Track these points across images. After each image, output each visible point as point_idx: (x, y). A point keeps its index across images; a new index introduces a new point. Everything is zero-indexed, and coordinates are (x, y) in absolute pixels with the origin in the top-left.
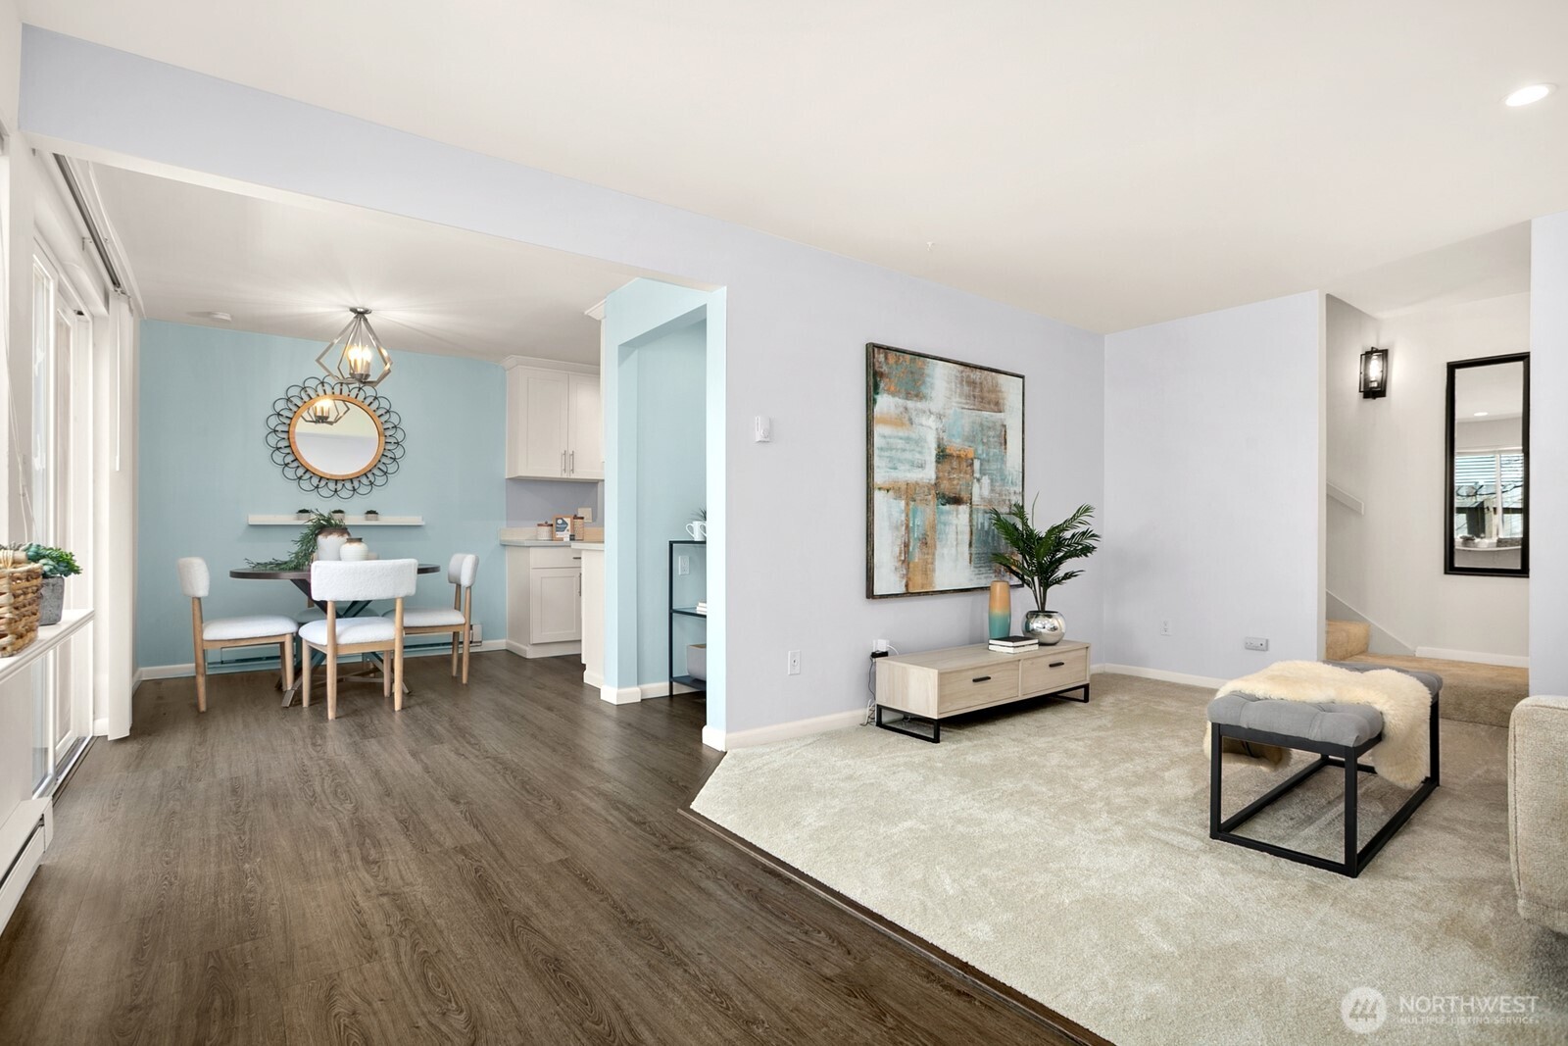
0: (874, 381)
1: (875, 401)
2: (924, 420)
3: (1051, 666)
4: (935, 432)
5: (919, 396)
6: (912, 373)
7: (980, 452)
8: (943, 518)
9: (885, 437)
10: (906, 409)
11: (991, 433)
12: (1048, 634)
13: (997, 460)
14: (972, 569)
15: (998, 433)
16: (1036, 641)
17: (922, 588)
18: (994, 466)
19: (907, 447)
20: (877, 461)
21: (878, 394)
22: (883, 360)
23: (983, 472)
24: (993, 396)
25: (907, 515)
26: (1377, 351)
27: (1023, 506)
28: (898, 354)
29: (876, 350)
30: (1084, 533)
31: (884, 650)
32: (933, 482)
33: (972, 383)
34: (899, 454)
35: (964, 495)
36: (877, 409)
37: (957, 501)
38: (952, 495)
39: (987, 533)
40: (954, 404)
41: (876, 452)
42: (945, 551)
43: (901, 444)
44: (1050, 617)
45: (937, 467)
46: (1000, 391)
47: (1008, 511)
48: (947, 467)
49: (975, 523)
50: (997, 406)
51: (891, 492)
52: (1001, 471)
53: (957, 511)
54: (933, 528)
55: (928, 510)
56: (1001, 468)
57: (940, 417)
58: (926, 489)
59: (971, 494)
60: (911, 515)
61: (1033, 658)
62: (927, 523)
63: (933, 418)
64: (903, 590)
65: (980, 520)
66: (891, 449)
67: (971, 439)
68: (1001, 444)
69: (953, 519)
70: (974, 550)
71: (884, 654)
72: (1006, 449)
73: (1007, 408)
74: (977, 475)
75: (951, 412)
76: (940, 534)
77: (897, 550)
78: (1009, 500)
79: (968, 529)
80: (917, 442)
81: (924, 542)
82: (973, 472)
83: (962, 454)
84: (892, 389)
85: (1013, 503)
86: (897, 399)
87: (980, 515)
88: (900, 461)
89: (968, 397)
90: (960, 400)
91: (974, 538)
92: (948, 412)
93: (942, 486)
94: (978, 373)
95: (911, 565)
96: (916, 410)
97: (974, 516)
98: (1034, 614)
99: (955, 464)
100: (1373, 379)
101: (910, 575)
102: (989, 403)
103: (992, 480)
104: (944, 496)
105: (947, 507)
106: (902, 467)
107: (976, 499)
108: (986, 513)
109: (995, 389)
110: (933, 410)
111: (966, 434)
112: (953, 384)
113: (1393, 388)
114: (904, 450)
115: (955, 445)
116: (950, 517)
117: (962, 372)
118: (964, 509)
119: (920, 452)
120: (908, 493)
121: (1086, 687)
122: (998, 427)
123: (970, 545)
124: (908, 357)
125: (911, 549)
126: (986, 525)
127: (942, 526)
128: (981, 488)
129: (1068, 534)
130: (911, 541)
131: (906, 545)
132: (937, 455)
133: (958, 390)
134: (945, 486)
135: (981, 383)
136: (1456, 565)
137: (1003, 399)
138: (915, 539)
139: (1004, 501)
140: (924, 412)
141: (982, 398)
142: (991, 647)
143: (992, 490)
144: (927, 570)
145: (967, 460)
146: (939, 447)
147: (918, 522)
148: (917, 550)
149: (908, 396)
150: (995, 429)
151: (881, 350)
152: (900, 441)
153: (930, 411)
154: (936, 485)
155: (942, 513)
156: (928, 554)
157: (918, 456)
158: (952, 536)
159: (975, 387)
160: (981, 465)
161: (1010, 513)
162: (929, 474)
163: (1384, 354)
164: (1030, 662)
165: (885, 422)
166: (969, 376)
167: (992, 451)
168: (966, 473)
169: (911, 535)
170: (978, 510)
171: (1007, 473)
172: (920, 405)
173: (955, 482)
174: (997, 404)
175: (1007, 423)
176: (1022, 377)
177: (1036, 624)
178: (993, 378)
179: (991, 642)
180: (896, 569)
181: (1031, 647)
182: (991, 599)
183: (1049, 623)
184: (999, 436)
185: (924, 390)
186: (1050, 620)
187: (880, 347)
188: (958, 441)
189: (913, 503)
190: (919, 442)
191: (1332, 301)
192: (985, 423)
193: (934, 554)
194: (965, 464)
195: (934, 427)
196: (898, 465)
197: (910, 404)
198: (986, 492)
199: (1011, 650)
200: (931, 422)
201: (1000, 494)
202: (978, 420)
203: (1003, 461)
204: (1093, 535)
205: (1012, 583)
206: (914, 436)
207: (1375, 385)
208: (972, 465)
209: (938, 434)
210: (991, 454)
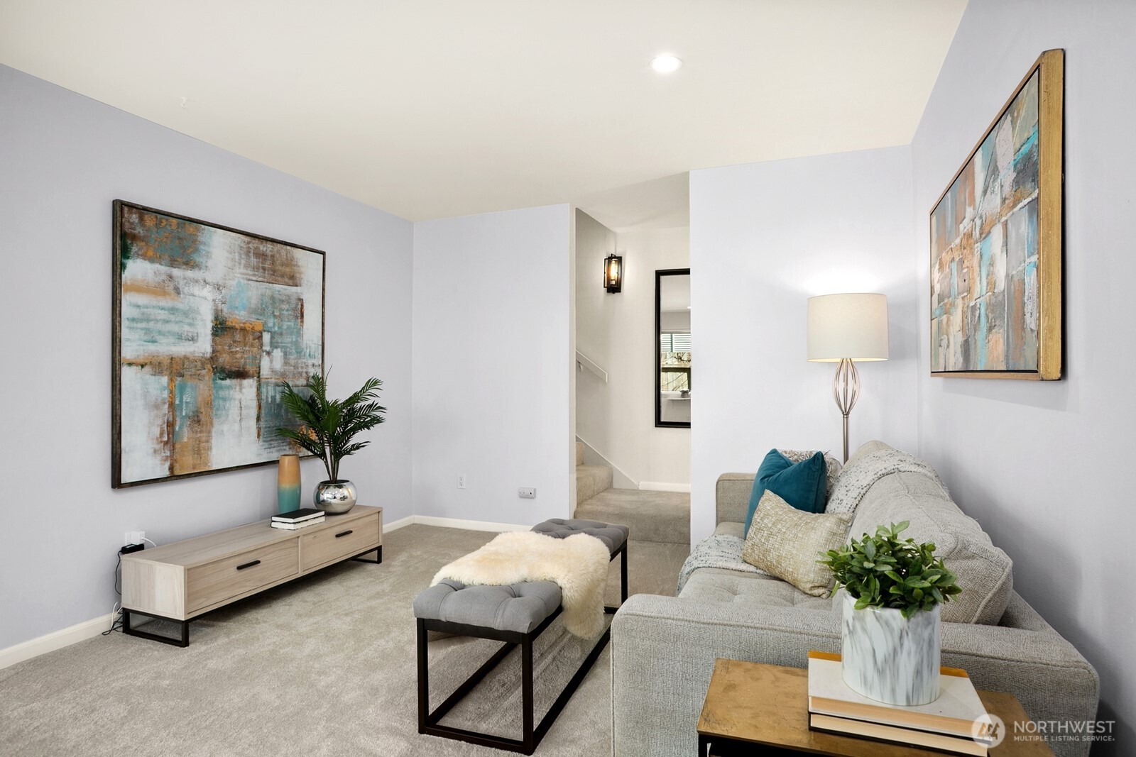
0: (123, 245)
1: (123, 267)
2: (196, 290)
3: (338, 536)
4: (211, 303)
5: (190, 264)
6: (180, 238)
7: (270, 324)
8: (222, 393)
9: (138, 306)
10: (171, 277)
11: (285, 306)
12: (338, 504)
13: (291, 334)
14: (261, 443)
15: (294, 306)
16: (323, 513)
17: (194, 468)
18: (288, 339)
19: (172, 318)
20: (125, 333)
21: (128, 258)
22: (137, 221)
23: (274, 345)
24: (288, 270)
25: (171, 392)
26: (615, 257)
27: (322, 378)
28: (159, 216)
29: (126, 209)
30: (370, 406)
31: (138, 543)
32: (208, 356)
33: (261, 256)
34: (159, 326)
35: (250, 369)
36: (127, 276)
37: (241, 374)
38: (234, 369)
39: (279, 406)
40: (239, 275)
41: (125, 323)
42: (225, 427)
43: (163, 315)
44: (340, 487)
45: (213, 341)
46: (296, 265)
47: (305, 383)
48: (228, 340)
49: (264, 397)
50: (293, 280)
51: (147, 369)
52: (297, 344)
53: (241, 385)
54: (209, 404)
55: (201, 385)
56: (297, 341)
57: (218, 287)
58: (199, 364)
59: (259, 367)
60: (177, 392)
61: (315, 532)
62: (200, 399)
63: (208, 288)
64: (166, 473)
65: (271, 393)
66: (148, 320)
67: (260, 311)
68: (297, 317)
69: (236, 394)
70: (262, 424)
71: (140, 548)
72: (302, 322)
73: (304, 282)
74: (267, 348)
75: (234, 283)
76: (218, 410)
77: (157, 431)
78: (306, 373)
79: (255, 403)
80: (186, 314)
81: (196, 419)
82: (261, 345)
83: (248, 326)
84: (150, 253)
85: (311, 375)
86: (157, 266)
87: (271, 389)
88: (160, 333)
89: (255, 268)
90: (245, 271)
91: (263, 412)
92: (229, 283)
93: (221, 360)
94: (269, 246)
95: (178, 446)
96: (184, 278)
97: (264, 390)
98: (325, 485)
99: (238, 337)
100: (613, 278)
101: (177, 456)
102: (282, 276)
103: (285, 354)
104: (223, 370)
105: (228, 382)
106: (163, 340)
107: (265, 372)
108: (278, 386)
109: (290, 262)
110: (209, 279)
111: (253, 306)
112: (237, 255)
113: (625, 286)
114: (167, 322)
115: (239, 316)
116: (232, 392)
117: (249, 243)
118: (249, 385)
119: (190, 325)
120: (175, 369)
121: (379, 549)
122: (294, 301)
123: (258, 419)
124: (174, 221)
125: (177, 428)
126: (278, 397)
127: (221, 402)
128: (271, 361)
129: (358, 406)
130: (178, 419)
131: (171, 425)
132: (213, 328)
133: (243, 262)
134: (224, 359)
135: (273, 256)
136: (662, 420)
137: (300, 273)
138: (183, 418)
139: (301, 374)
140: (197, 281)
141: (274, 271)
142: (274, 525)
143: (286, 363)
144: (200, 449)
145: (253, 333)
146: (216, 318)
147: (187, 398)
148: (185, 429)
149: (173, 263)
150: (289, 303)
151: (134, 210)
152: (162, 312)
153: (205, 281)
154: (213, 359)
155: (221, 388)
156: (201, 432)
157: (186, 328)
158: (234, 411)
159: (265, 259)
160: (272, 338)
161: (308, 385)
162: (204, 346)
163: (619, 260)
164: (312, 536)
165: (138, 289)
166: (257, 248)
167: (285, 325)
168: (252, 346)
169: (178, 413)
170: (267, 384)
171: (304, 346)
172: (190, 274)
173: (238, 356)
174: (292, 277)
175: (303, 297)
176: (323, 253)
177: (327, 495)
178: (287, 252)
179: (274, 519)
180: (155, 451)
181: (318, 520)
182: (280, 474)
183: (340, 493)
184: (294, 310)
185: (197, 258)
186: (341, 490)
187: (132, 206)
188: (242, 313)
189: (179, 379)
190: (189, 314)
191: (580, 215)
192: (277, 296)
193: (210, 432)
194: (251, 337)
195: (210, 297)
196: (158, 338)
197: (176, 272)
198: (278, 364)
199: (292, 527)
200: (208, 293)
201: (296, 367)
202: (269, 293)
203: (299, 333)
204: (380, 408)
205: (301, 455)
206: (180, 306)
207: (614, 283)
208: (260, 338)
209: (216, 305)
210: (285, 327)
